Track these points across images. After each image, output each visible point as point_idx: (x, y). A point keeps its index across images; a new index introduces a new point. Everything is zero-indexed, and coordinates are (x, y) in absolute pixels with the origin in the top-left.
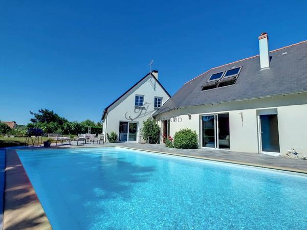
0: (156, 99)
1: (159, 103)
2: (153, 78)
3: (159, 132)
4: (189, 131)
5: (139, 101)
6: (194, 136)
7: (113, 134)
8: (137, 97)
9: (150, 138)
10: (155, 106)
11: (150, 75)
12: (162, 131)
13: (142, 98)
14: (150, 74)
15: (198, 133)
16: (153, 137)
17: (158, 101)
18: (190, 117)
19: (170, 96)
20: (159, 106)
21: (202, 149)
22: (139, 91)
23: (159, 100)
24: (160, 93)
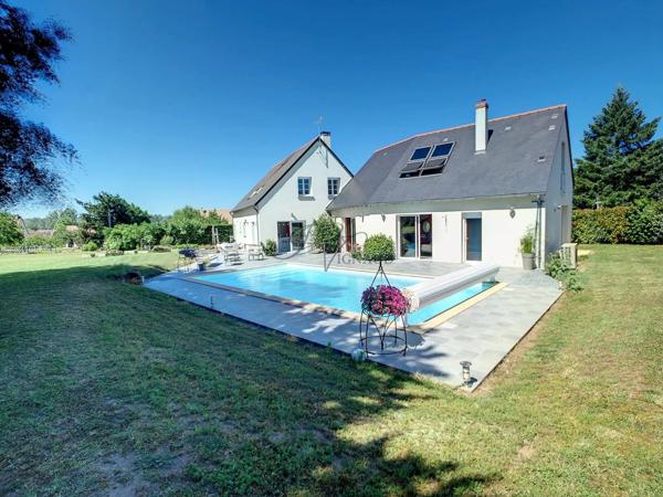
0: (329, 182)
1: (335, 187)
2: (323, 147)
3: (339, 235)
4: (383, 237)
5: (304, 186)
6: (390, 244)
7: (270, 243)
8: (300, 181)
9: (327, 245)
10: (330, 192)
11: (319, 143)
12: (344, 234)
13: (307, 181)
14: (318, 140)
15: (394, 239)
16: (329, 242)
17: (333, 184)
18: (384, 218)
19: (352, 176)
20: (335, 192)
21: (400, 260)
22: (303, 171)
23: (335, 182)
24: (336, 171)
